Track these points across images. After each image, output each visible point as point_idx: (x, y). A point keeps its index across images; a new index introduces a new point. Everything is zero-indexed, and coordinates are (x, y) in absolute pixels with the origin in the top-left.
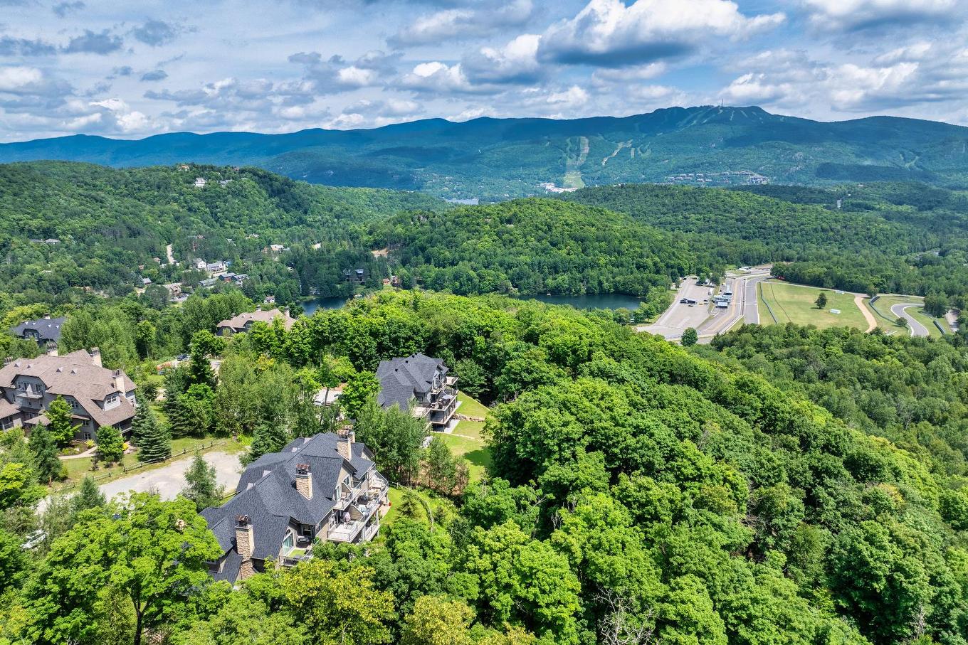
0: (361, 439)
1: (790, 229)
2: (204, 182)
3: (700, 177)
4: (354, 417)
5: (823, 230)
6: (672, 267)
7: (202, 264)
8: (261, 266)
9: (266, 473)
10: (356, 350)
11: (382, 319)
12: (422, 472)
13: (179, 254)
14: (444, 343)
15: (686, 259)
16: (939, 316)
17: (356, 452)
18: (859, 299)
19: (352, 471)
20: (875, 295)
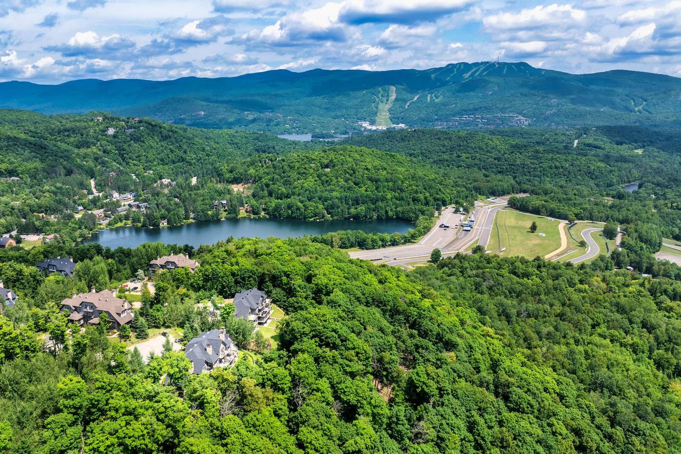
0: (228, 332)
1: (532, 166)
2: (114, 130)
3: (478, 118)
4: (225, 321)
5: (556, 167)
6: (438, 200)
7: (116, 195)
8: (157, 198)
9: (195, 345)
10: (224, 283)
11: (237, 267)
12: (252, 344)
13: (100, 187)
14: (267, 279)
15: (448, 194)
16: (611, 239)
17: (226, 338)
18: (562, 224)
19: (225, 345)
20: (574, 221)
